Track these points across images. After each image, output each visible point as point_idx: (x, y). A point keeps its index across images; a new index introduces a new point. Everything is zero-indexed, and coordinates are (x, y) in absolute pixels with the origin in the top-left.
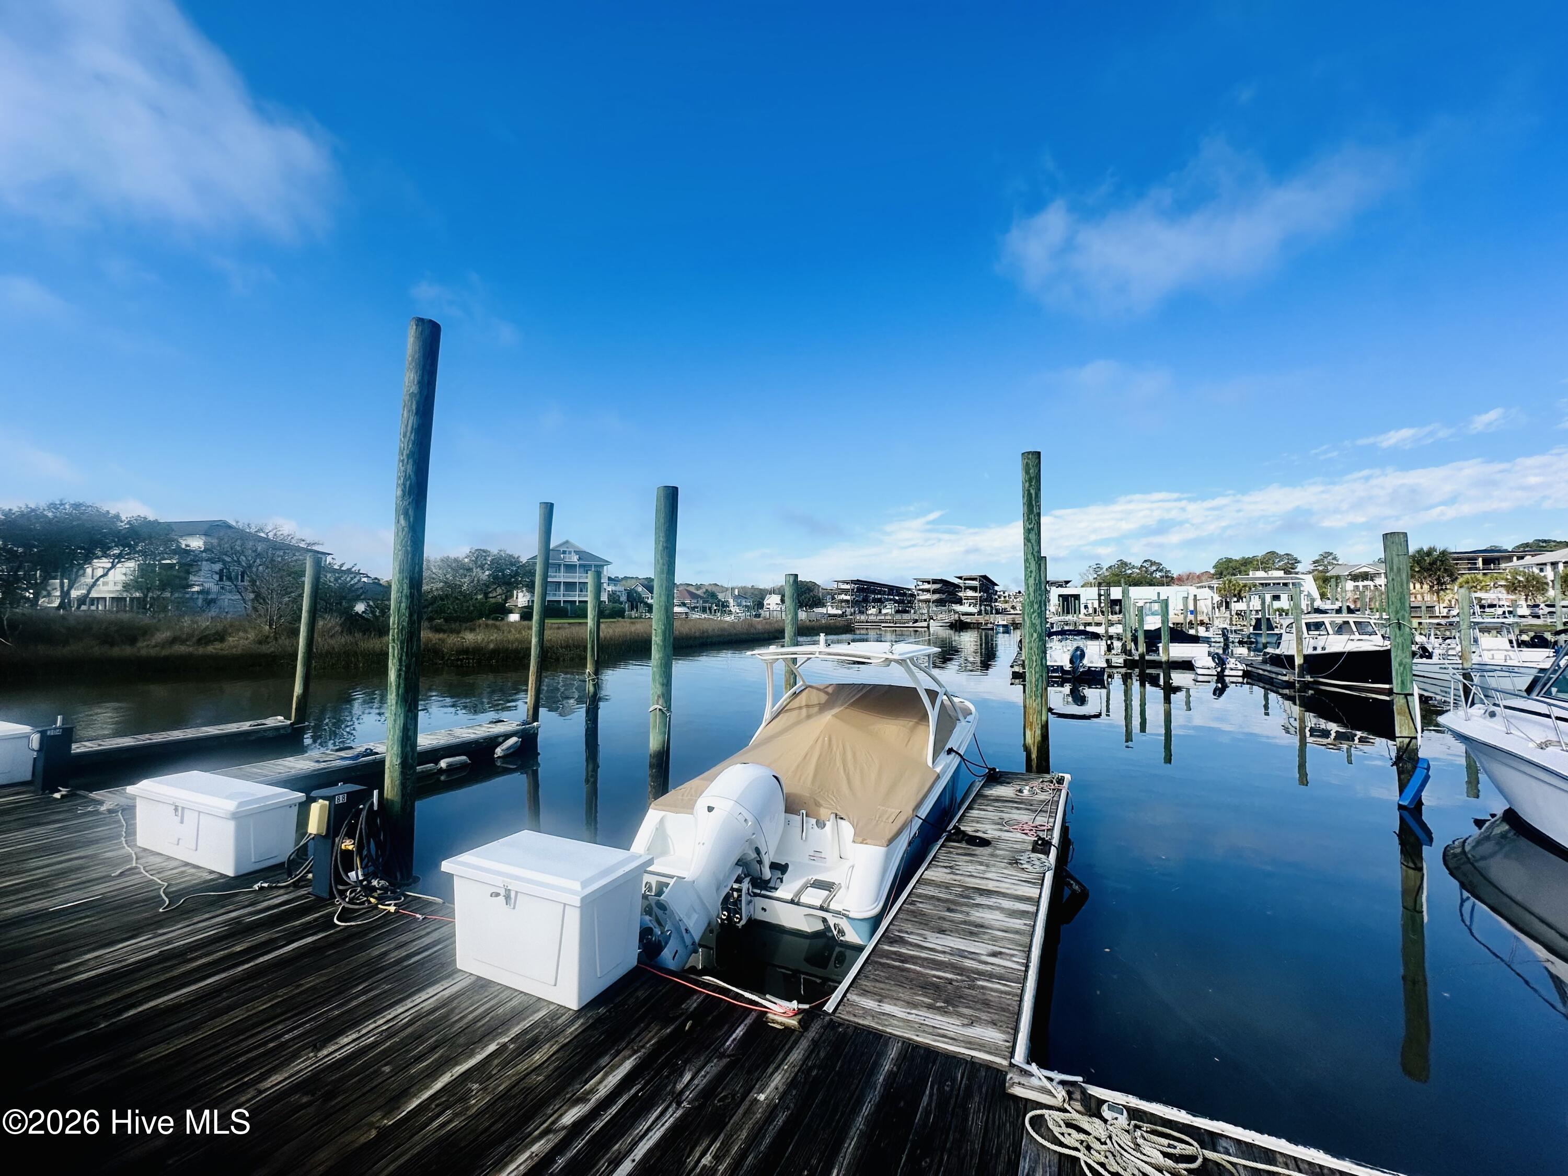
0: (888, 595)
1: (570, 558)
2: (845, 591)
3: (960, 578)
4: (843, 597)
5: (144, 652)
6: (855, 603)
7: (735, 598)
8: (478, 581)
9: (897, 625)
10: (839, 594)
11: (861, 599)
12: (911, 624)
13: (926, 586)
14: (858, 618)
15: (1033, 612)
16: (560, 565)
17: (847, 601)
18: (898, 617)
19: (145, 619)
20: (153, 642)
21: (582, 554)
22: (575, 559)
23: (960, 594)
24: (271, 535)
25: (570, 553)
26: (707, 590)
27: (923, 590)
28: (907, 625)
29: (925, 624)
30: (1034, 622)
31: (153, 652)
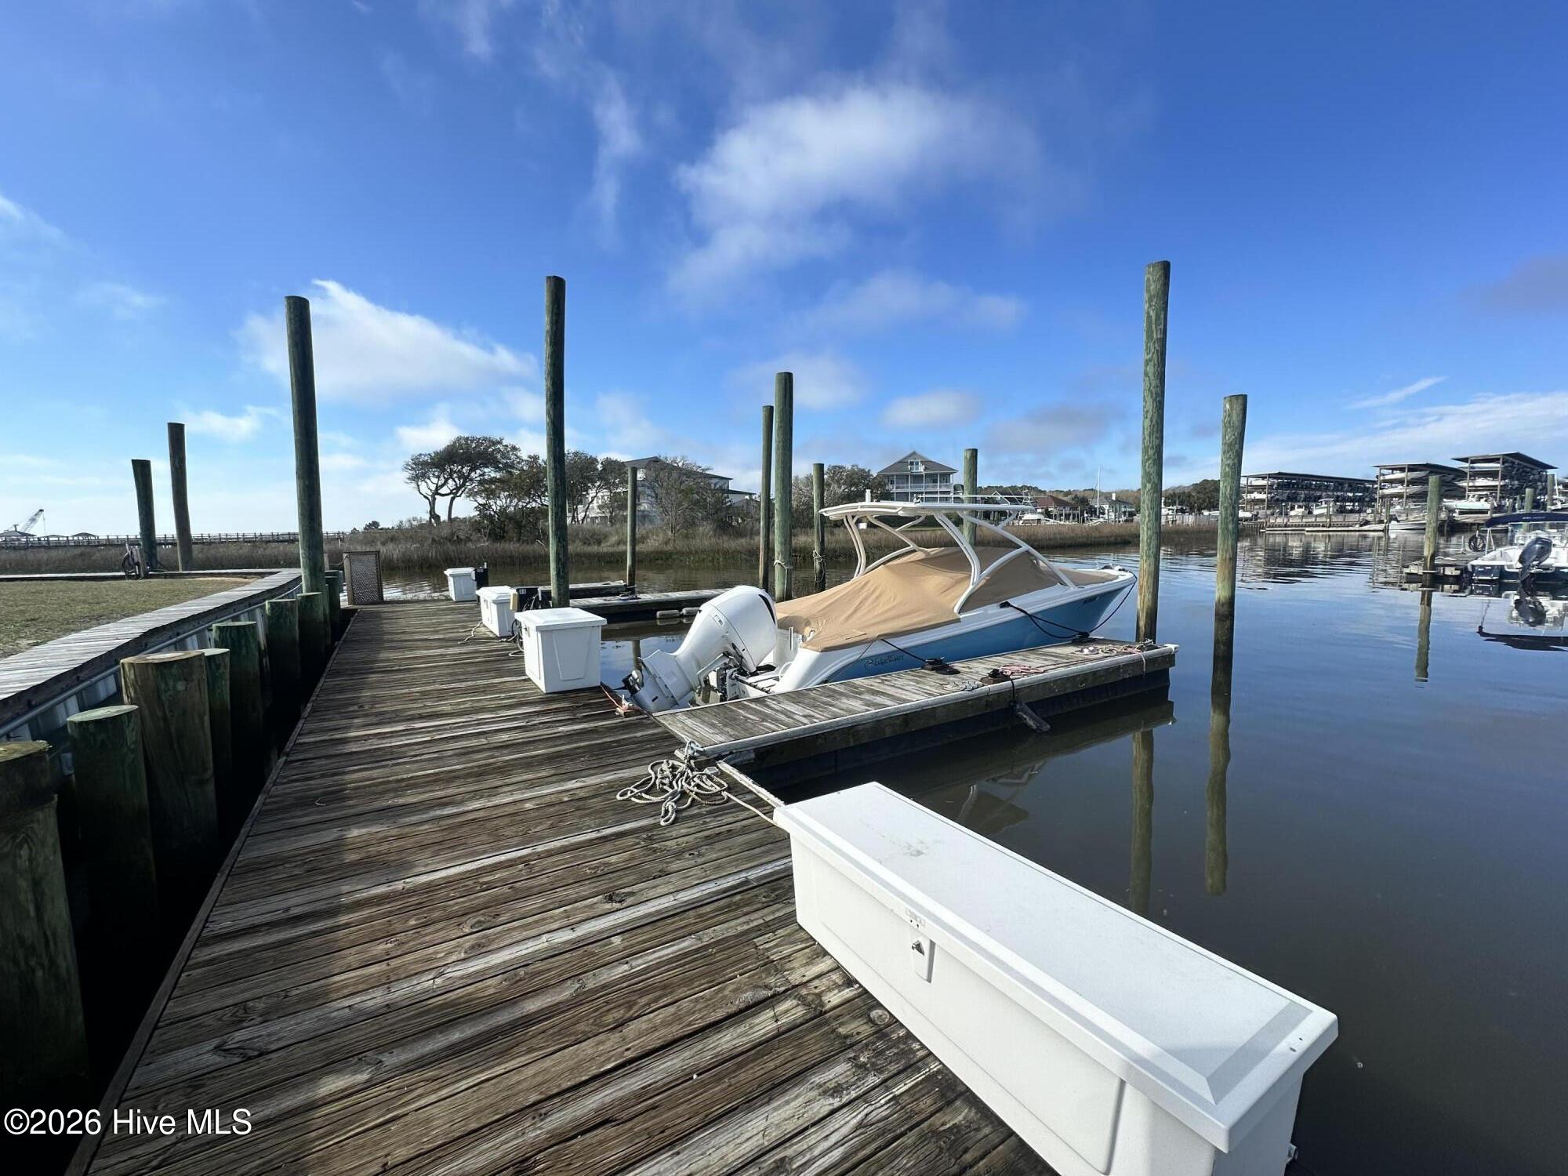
0: (1333, 491)
1: (917, 469)
2: (1261, 489)
3: (1465, 460)
4: (1257, 496)
5: (605, 550)
6: (1273, 503)
7: (1112, 504)
8: (835, 494)
9: (1331, 529)
10: (1249, 492)
11: (1285, 496)
12: (1357, 527)
13: (1398, 475)
14: (1272, 521)
15: (1148, 459)
16: (908, 476)
17: (1262, 501)
18: (1339, 519)
19: (608, 528)
20: (609, 544)
21: (927, 463)
22: (921, 469)
23: (1464, 484)
24: (680, 465)
25: (917, 464)
26: (1076, 496)
27: (1391, 482)
28: (1351, 528)
29: (1381, 527)
30: (1148, 470)
31: (611, 550)
